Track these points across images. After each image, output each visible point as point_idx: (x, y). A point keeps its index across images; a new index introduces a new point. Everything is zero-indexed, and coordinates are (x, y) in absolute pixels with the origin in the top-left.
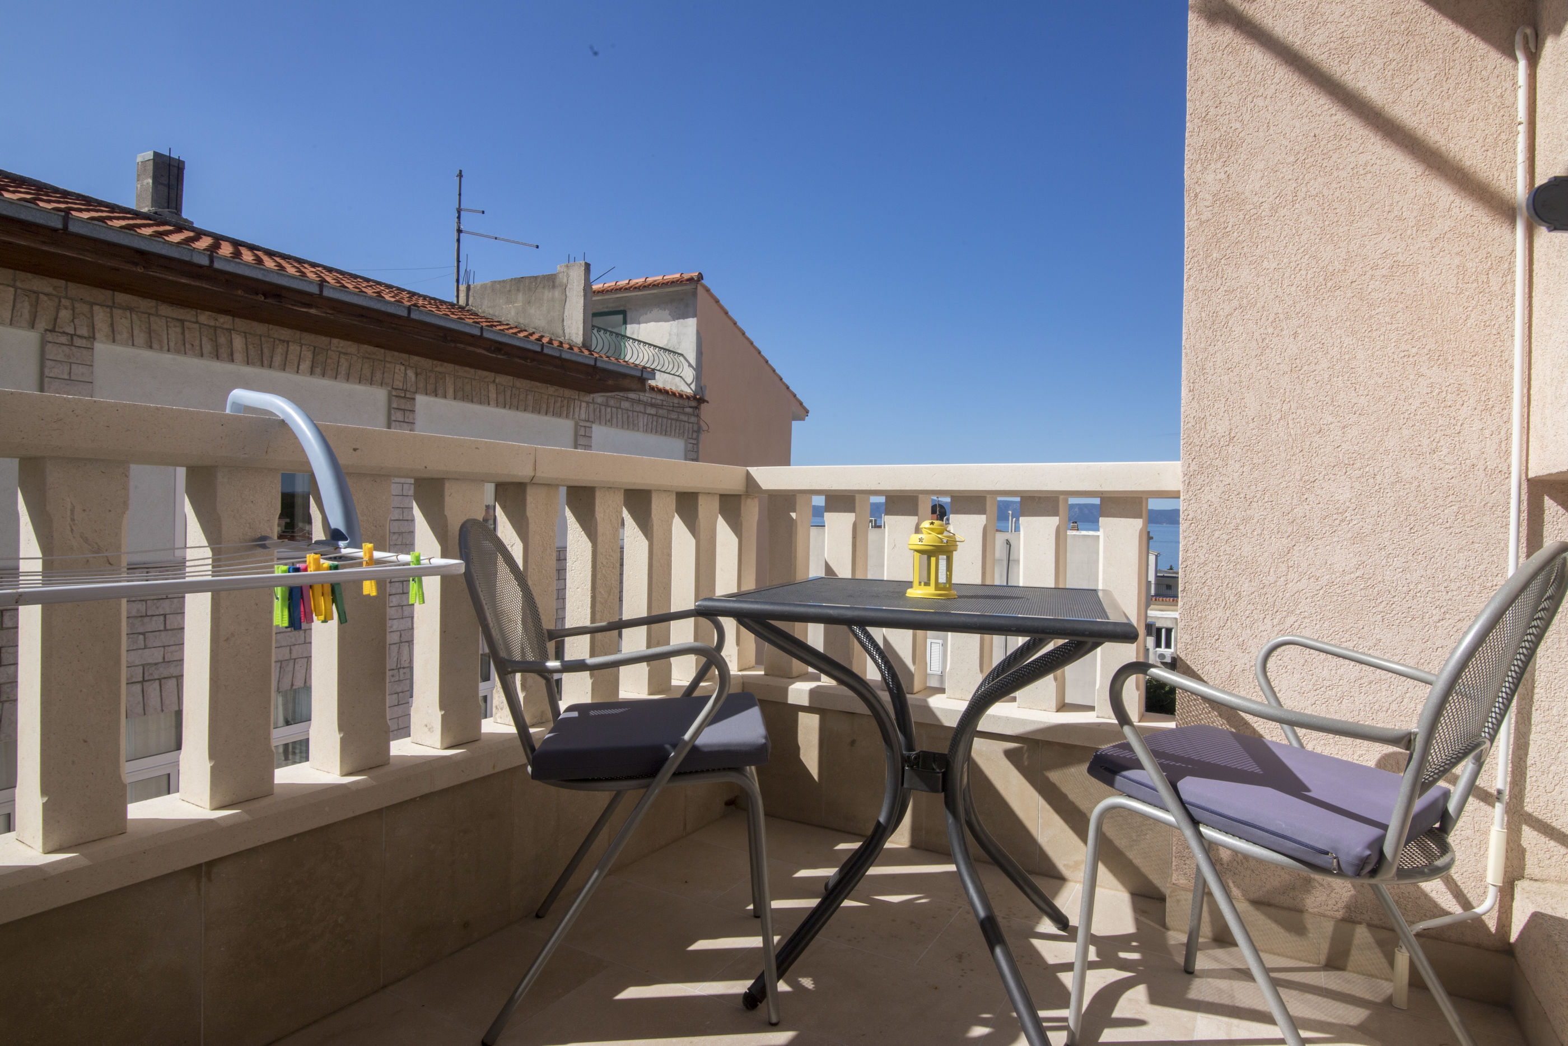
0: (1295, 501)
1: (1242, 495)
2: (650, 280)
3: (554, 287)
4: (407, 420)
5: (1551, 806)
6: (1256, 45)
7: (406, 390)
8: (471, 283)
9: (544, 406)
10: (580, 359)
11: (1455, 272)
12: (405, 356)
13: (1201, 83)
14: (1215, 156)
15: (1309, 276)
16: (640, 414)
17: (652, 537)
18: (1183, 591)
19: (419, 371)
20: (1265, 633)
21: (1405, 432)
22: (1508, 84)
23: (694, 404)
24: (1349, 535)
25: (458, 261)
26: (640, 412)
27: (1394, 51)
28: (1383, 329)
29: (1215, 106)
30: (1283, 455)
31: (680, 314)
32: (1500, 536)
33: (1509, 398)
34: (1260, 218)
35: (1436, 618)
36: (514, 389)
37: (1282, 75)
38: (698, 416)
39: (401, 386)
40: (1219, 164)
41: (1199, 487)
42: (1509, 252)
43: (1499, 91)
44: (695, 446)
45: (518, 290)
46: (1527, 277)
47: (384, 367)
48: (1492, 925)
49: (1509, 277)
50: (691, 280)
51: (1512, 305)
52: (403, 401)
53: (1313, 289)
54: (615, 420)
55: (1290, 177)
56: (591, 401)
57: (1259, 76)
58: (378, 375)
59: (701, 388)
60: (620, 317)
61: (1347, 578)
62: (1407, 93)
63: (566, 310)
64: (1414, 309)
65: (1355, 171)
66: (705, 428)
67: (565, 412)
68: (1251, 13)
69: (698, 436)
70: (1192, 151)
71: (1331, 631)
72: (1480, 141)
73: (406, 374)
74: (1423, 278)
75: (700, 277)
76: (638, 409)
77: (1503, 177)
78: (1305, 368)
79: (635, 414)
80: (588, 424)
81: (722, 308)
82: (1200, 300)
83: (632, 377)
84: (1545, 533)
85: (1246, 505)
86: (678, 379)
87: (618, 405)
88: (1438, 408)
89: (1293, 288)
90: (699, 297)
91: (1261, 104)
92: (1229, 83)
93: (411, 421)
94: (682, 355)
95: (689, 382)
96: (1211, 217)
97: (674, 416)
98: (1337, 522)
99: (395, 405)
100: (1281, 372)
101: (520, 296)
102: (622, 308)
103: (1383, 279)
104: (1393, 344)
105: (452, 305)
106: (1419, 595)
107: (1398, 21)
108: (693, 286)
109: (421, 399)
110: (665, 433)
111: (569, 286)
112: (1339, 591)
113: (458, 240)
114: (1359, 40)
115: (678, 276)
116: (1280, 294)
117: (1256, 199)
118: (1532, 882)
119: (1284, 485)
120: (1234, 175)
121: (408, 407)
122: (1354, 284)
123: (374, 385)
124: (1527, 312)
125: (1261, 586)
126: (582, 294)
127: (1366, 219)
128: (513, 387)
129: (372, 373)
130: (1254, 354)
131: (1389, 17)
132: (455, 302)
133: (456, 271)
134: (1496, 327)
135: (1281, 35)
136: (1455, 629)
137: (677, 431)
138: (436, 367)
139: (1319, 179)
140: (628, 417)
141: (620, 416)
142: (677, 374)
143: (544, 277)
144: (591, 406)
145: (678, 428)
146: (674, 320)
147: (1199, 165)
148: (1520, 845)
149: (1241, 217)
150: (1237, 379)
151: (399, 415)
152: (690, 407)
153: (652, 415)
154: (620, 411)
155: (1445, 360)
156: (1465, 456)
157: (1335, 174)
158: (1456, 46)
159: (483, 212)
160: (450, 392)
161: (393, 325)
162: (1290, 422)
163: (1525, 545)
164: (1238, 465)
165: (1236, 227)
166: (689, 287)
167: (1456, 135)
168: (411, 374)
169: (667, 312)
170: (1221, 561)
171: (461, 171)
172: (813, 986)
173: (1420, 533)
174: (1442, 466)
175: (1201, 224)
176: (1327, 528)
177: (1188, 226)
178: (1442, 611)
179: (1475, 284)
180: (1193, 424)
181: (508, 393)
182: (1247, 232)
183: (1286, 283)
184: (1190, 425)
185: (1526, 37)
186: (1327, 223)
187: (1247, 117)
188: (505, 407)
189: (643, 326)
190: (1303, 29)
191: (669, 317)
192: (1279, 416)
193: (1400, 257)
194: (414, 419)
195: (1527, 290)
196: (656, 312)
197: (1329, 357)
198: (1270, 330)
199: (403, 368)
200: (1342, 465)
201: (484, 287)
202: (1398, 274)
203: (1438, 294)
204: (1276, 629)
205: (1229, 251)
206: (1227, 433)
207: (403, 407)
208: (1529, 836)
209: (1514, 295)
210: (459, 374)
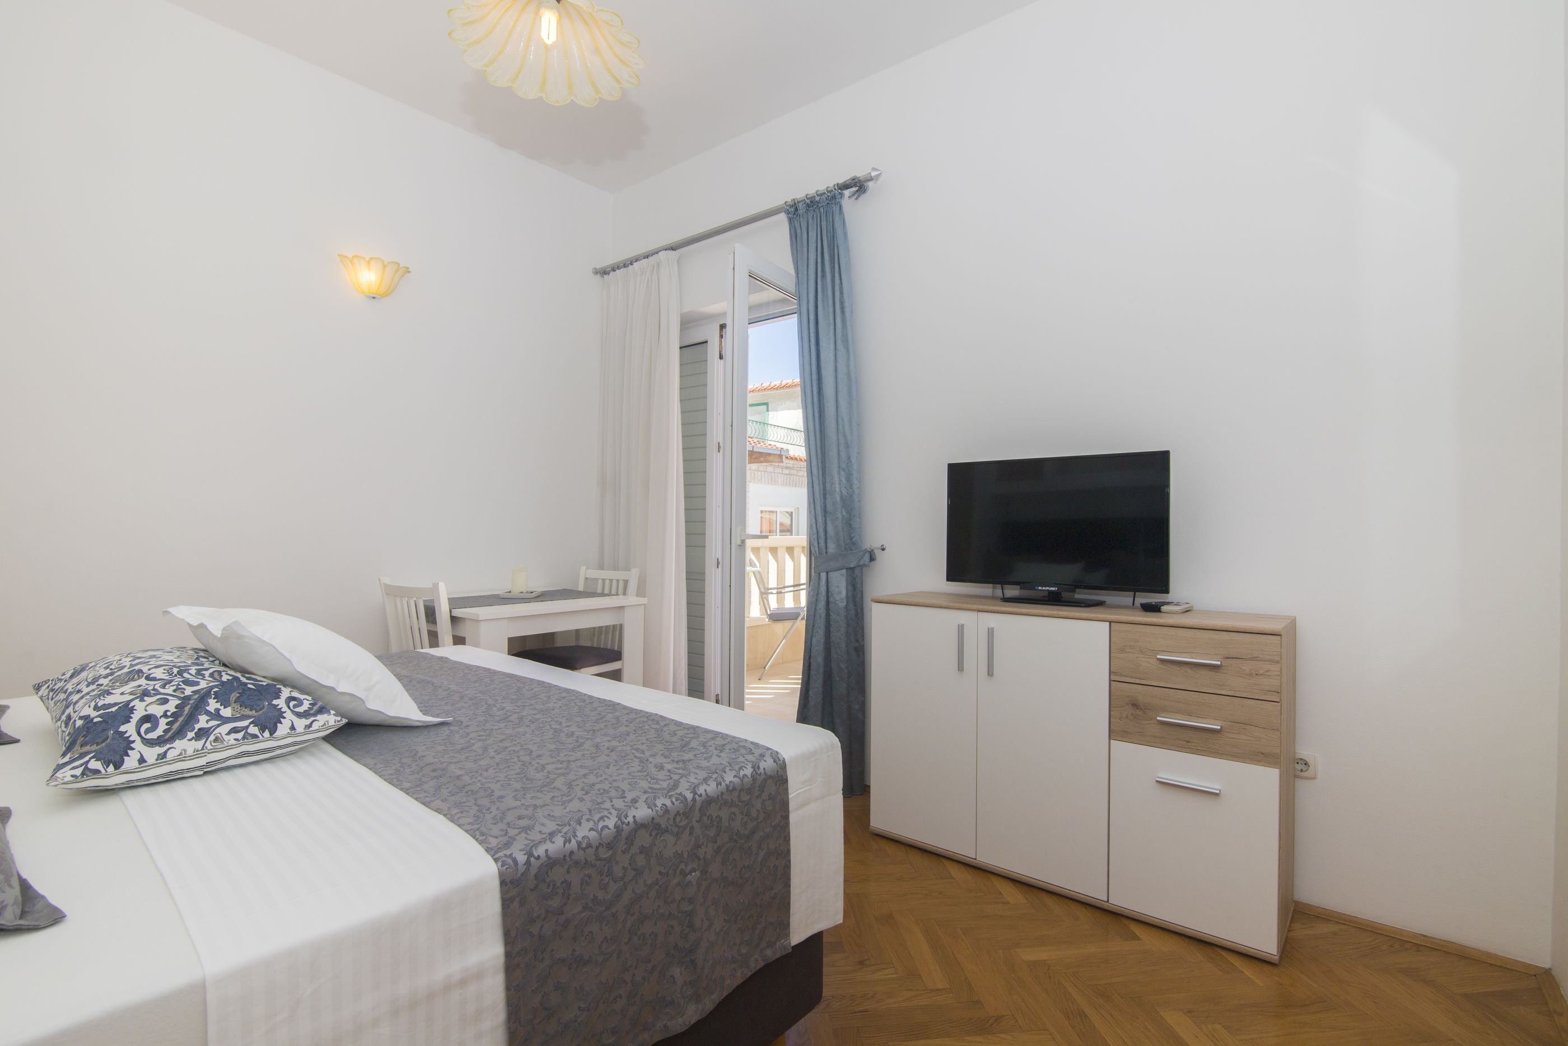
16: (779, 474)
54: (763, 480)
60: (765, 407)
76: (777, 471)
79: (776, 474)
83: (775, 455)
87: (766, 468)
102: (766, 401)
140: (772, 477)
141: (766, 477)
153: (787, 474)
154: (766, 473)
189: (780, 413)
196: (788, 403)
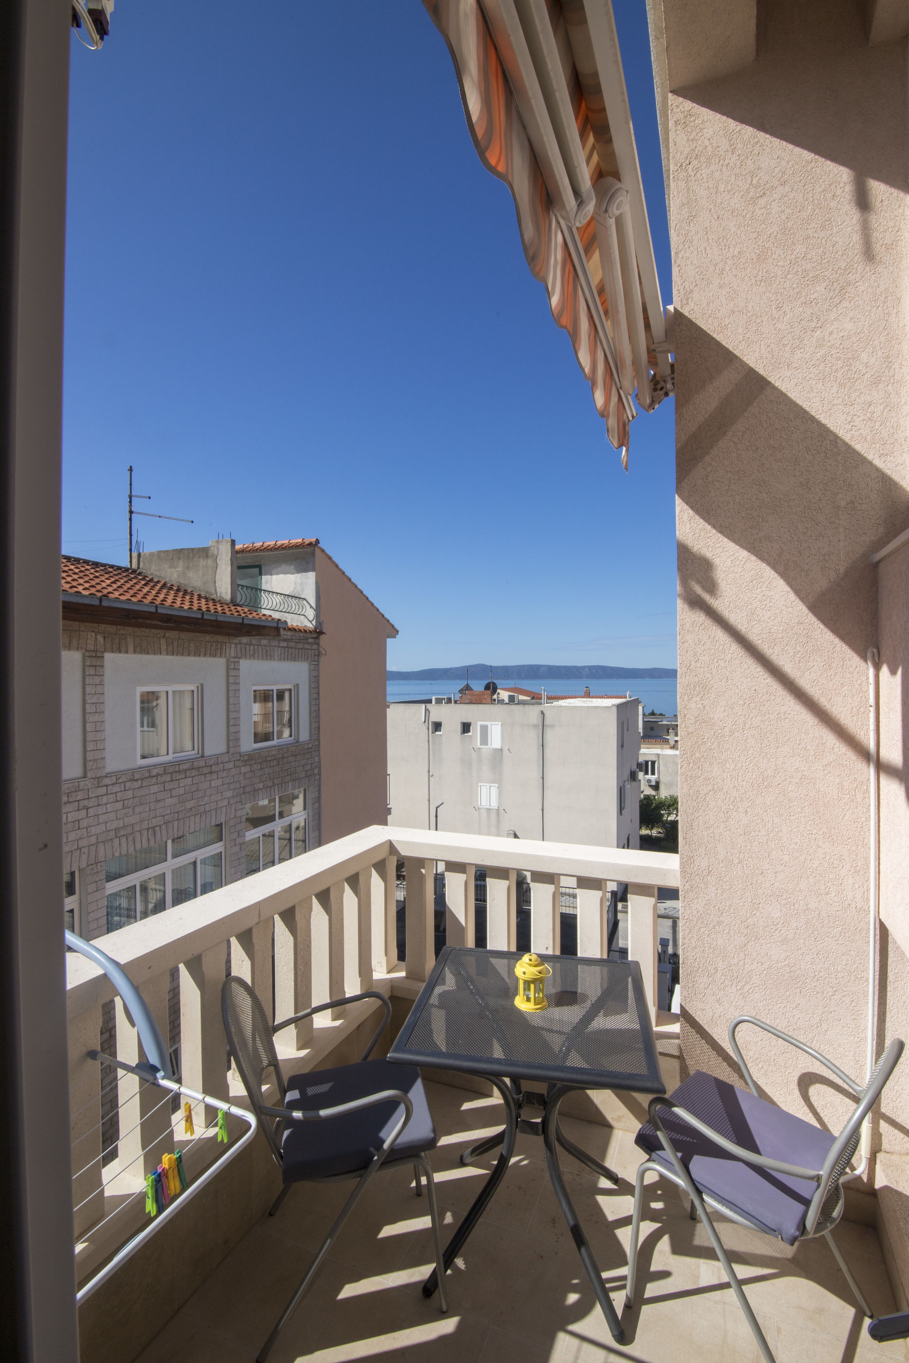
0: (748, 915)
1: (717, 908)
2: (279, 543)
3: (207, 557)
4: (97, 674)
5: (895, 1110)
6: (719, 627)
7: (97, 651)
8: (141, 551)
9: (203, 650)
10: (231, 620)
11: (837, 787)
12: (96, 625)
13: (686, 645)
14: (696, 693)
15: (754, 777)
16: (275, 648)
17: (331, 913)
18: (683, 963)
19: (106, 635)
20: (732, 994)
21: (811, 880)
22: (864, 678)
23: (315, 635)
24: (780, 939)
25: (131, 535)
26: (276, 646)
27: (800, 646)
28: (797, 816)
29: (695, 661)
30: (741, 886)
31: (303, 569)
32: (865, 948)
33: (868, 867)
34: (724, 736)
35: (830, 994)
36: (179, 640)
37: (734, 649)
38: (318, 644)
39: (92, 648)
40: (698, 698)
41: (691, 899)
42: (866, 779)
43: (859, 682)
44: (316, 666)
45: (179, 558)
46: (877, 796)
47: (79, 636)
48: (865, 1178)
49: (867, 794)
50: (310, 544)
51: (869, 811)
52: (94, 659)
53: (756, 785)
54: (256, 655)
55: (741, 713)
56: (238, 642)
57: (721, 647)
58: (75, 643)
59: (320, 623)
60: (257, 570)
61: (780, 965)
62: (807, 673)
63: (217, 575)
64: (814, 806)
65: (779, 716)
66: (324, 652)
67: (219, 653)
68: (715, 606)
69: (318, 659)
70: (682, 687)
71: (771, 996)
72: (850, 710)
73: (96, 638)
74: (819, 788)
75: (317, 541)
76: (273, 644)
77: (862, 733)
78: (752, 833)
79: (272, 648)
80: (236, 660)
81: (334, 562)
82: (688, 782)
83: (271, 627)
84: (889, 949)
85: (719, 914)
86: (302, 617)
87: (259, 643)
88: (829, 868)
89: (744, 783)
90: (316, 556)
91: (723, 665)
92: (703, 648)
93: (101, 674)
94: (305, 599)
95: (311, 619)
96: (694, 731)
97: (300, 646)
98: (773, 930)
99: (88, 664)
100: (739, 834)
101: (181, 563)
102: (258, 563)
103: (796, 785)
104: (803, 826)
105: (127, 570)
106: (820, 979)
107: (802, 628)
108: (312, 548)
109: (108, 656)
110: (294, 659)
111: (219, 557)
112: (775, 973)
113: (130, 519)
114: (780, 636)
115: (300, 540)
116: (737, 785)
117: (721, 724)
118: (886, 1154)
119: (741, 904)
120: (707, 707)
121: (99, 663)
122: (780, 786)
123: (72, 649)
124: (877, 817)
125: (730, 965)
126: (230, 563)
127: (786, 746)
128: (179, 638)
129: (70, 641)
130: (722, 820)
131: (796, 625)
132: (129, 566)
133: (128, 542)
134: (860, 823)
135: (734, 624)
136: (841, 1001)
137: (303, 657)
138: (120, 630)
139: (758, 718)
140: (266, 651)
141: (260, 651)
142: (302, 614)
143: (199, 549)
144: (239, 646)
145: (303, 654)
146: (298, 573)
147: (686, 697)
148: (879, 1132)
149: (713, 733)
150: (712, 835)
151: (92, 671)
152: (312, 638)
153: (285, 647)
154: (260, 647)
155: (833, 839)
156: (845, 898)
157: (767, 716)
158: (835, 649)
159: (150, 498)
160: (131, 648)
161: (88, 612)
162: (744, 866)
163: (878, 955)
164: (714, 889)
165: (709, 740)
166: (310, 549)
167: (836, 704)
168: (100, 638)
169: (293, 567)
170: (705, 947)
171: (131, 467)
172: (464, 1266)
173: (821, 942)
174: (832, 903)
175: (689, 734)
176: (768, 933)
177: (680, 734)
178: (834, 990)
179: (848, 796)
180: (687, 859)
181: (175, 644)
182: (716, 744)
183: (740, 779)
184: (684, 860)
185: (873, 653)
186: (763, 745)
187: (714, 671)
188: (173, 655)
189: (274, 577)
190: (746, 622)
191: (295, 571)
192: (737, 861)
193: (805, 773)
194: (103, 672)
195: (877, 804)
196: (284, 567)
197: (766, 828)
198: (731, 807)
199: (93, 634)
200: (775, 896)
201: (152, 554)
202: (805, 783)
203: (828, 799)
204: (739, 992)
205: (705, 754)
206: (707, 868)
207: (94, 664)
208: (884, 1126)
209: (869, 806)
210: (138, 634)
